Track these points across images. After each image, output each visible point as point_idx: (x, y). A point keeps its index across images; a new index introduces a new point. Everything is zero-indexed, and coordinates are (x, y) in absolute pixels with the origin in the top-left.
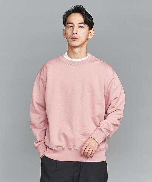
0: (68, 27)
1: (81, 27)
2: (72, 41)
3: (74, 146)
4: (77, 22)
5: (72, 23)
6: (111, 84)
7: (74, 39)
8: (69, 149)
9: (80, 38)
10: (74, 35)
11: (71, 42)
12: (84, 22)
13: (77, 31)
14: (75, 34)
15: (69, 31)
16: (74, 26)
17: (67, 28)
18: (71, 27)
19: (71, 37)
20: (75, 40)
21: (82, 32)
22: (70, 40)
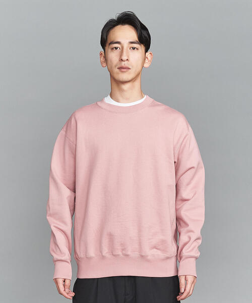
0: (112, 49)
1: (134, 48)
2: (120, 72)
3: (123, 250)
4: (128, 41)
5: (118, 43)
6: (184, 143)
7: (123, 70)
8: (114, 255)
9: (133, 67)
10: (123, 63)
11: (118, 73)
12: (138, 40)
13: (128, 57)
14: (124, 61)
15: (113, 56)
16: (123, 48)
17: (110, 50)
18: (116, 48)
19: (119, 66)
20: (125, 70)
21: (135, 57)
22: (116, 70)
